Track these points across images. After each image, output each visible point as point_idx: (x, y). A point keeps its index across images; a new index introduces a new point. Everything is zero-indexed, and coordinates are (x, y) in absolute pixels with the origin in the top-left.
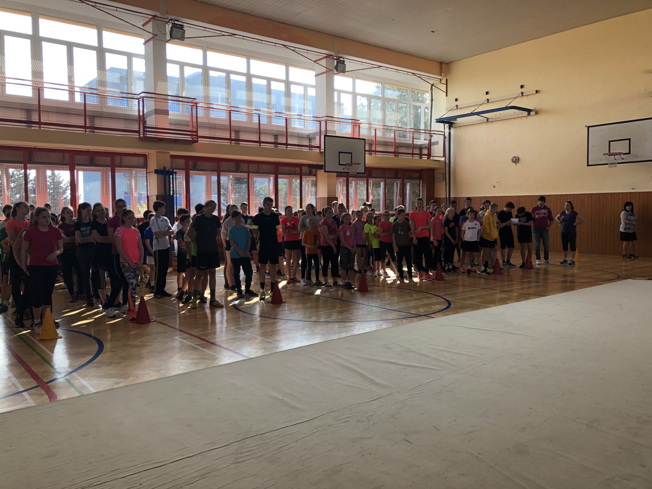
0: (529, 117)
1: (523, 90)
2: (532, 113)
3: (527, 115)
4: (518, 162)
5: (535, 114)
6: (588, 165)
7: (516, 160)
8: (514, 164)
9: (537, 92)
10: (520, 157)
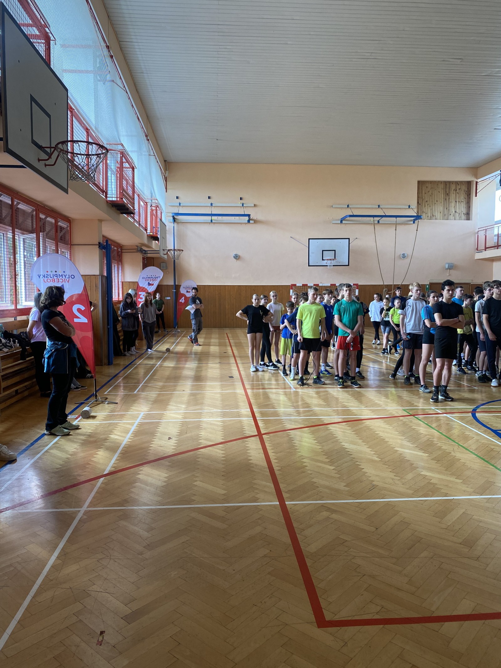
0: (249, 225)
1: (242, 201)
2: (251, 222)
3: (247, 222)
4: (239, 258)
5: (253, 222)
6: (309, 266)
7: (237, 257)
8: (235, 260)
9: (255, 205)
10: (240, 254)
